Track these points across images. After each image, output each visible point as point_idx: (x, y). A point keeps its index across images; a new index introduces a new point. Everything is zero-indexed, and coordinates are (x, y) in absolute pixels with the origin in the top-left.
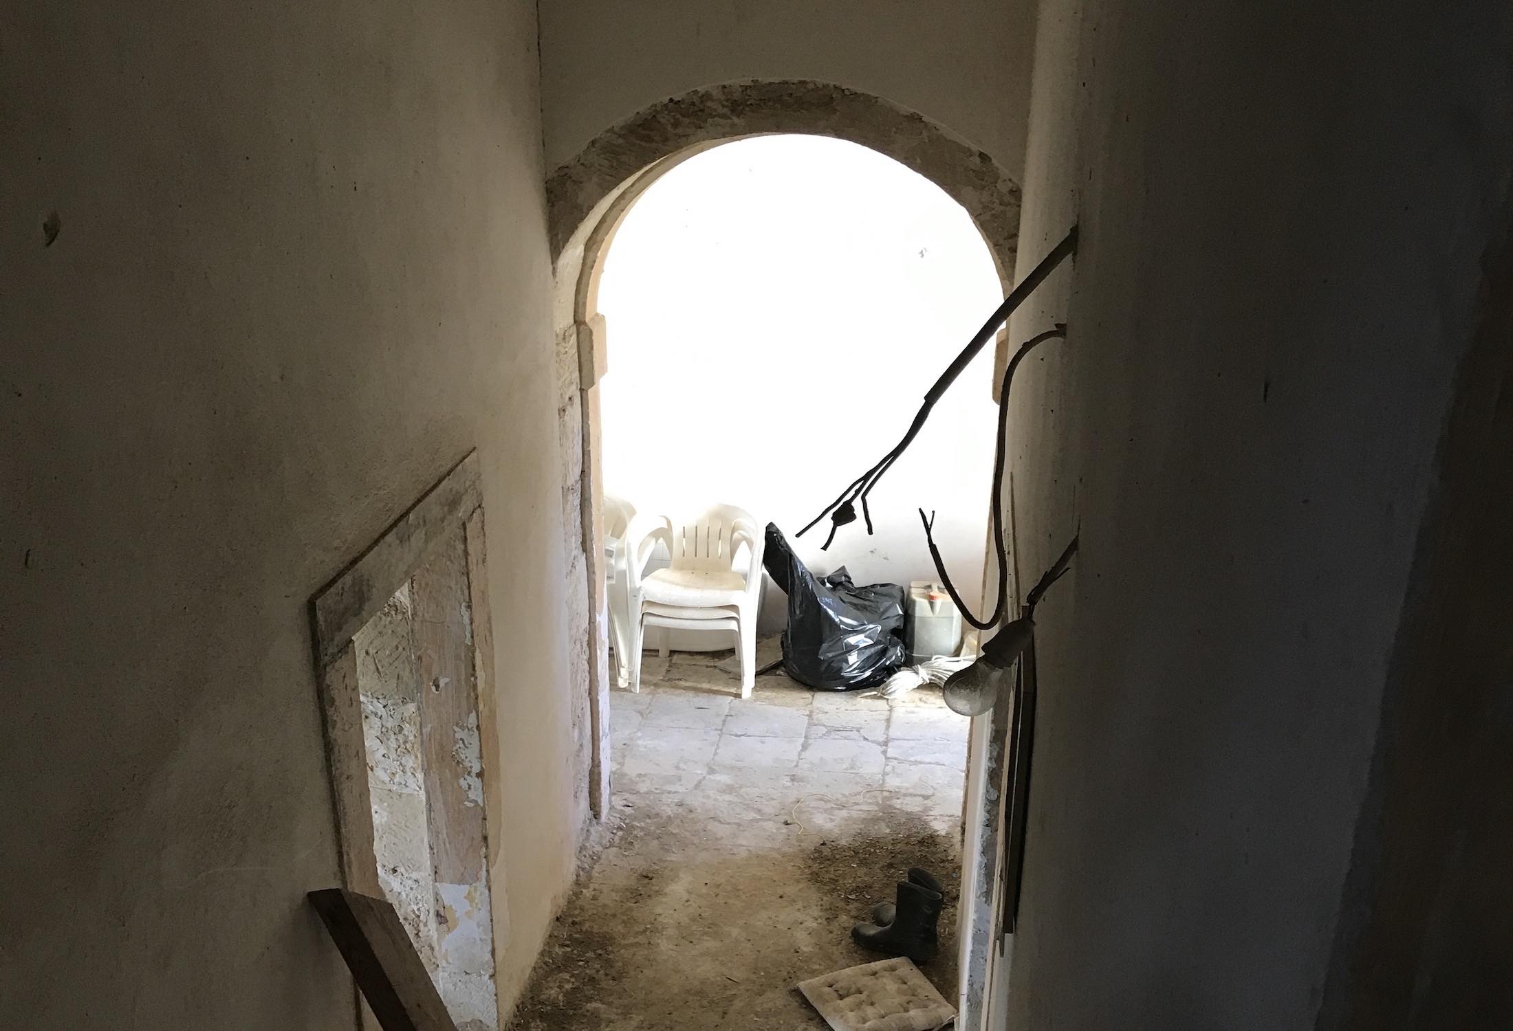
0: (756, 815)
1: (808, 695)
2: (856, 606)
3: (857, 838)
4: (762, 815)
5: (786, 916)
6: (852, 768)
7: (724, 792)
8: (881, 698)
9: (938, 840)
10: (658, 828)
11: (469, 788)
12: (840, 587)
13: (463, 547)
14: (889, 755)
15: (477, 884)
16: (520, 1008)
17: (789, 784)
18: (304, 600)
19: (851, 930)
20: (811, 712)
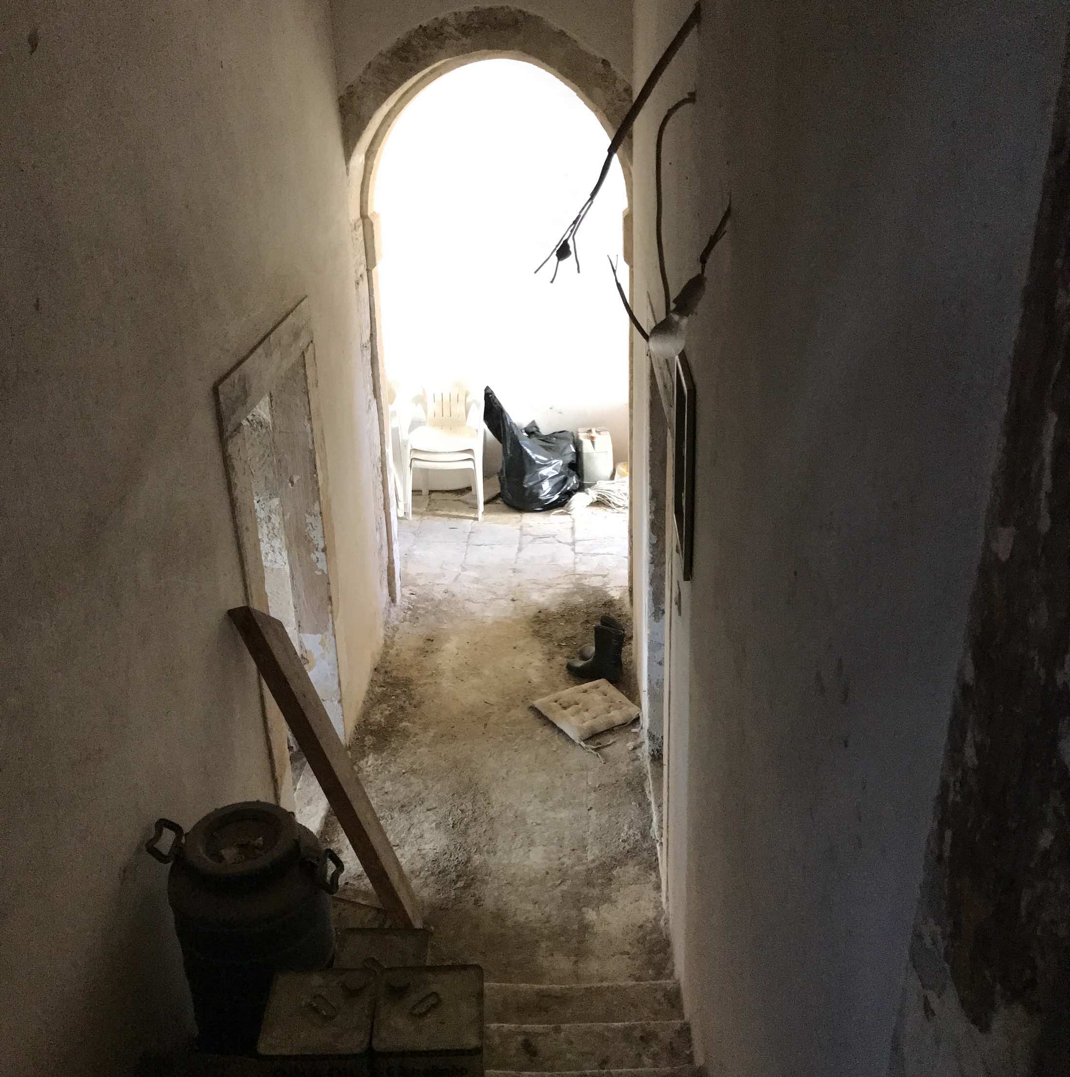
0: (492, 596)
1: (518, 515)
2: (544, 447)
3: (562, 606)
4: (497, 596)
5: (520, 660)
6: (553, 561)
7: (473, 582)
8: (566, 514)
9: (615, 602)
10: (433, 608)
11: (318, 561)
12: (533, 435)
13: (303, 371)
14: (577, 551)
15: (327, 633)
16: (358, 728)
17: (512, 575)
18: (211, 386)
19: (566, 665)
20: (521, 527)
